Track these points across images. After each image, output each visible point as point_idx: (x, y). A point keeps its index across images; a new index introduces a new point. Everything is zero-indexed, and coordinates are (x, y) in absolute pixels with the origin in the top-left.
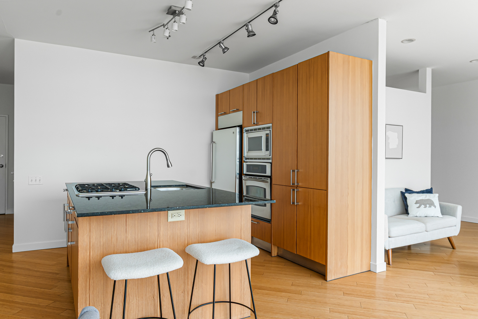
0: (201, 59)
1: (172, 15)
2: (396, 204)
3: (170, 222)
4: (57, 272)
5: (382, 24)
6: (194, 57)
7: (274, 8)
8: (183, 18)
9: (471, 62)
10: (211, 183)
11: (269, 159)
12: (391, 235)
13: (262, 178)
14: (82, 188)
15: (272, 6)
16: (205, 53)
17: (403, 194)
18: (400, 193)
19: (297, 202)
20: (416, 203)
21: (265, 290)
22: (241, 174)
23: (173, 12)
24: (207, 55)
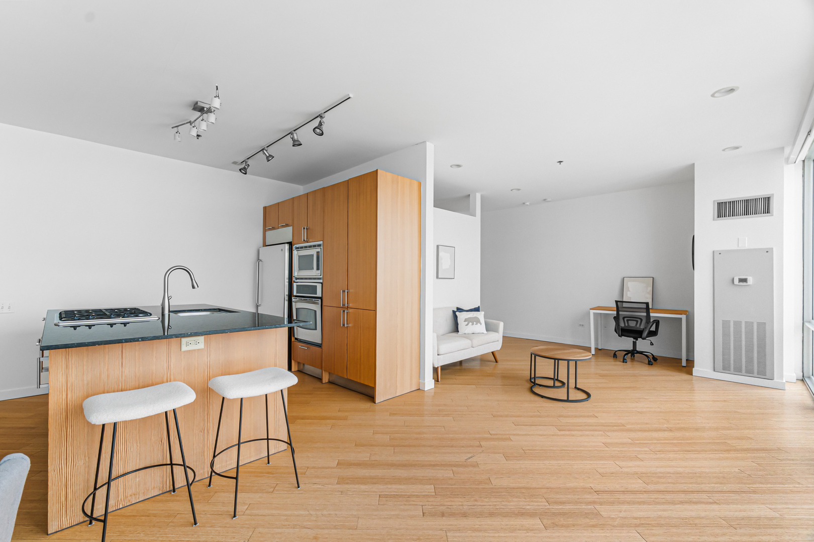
0: (242, 166)
1: (199, 111)
2: (447, 323)
3: (184, 352)
4: (32, 426)
5: (430, 147)
6: (235, 163)
7: (319, 119)
8: (212, 117)
9: (511, 190)
10: (257, 306)
11: (320, 279)
12: (440, 353)
13: (312, 299)
14: (67, 315)
15: (318, 117)
16: (248, 159)
17: (454, 312)
18: (452, 312)
19: (347, 324)
20: (465, 321)
21: (308, 419)
22: (290, 295)
23: (199, 109)
24: (250, 162)
